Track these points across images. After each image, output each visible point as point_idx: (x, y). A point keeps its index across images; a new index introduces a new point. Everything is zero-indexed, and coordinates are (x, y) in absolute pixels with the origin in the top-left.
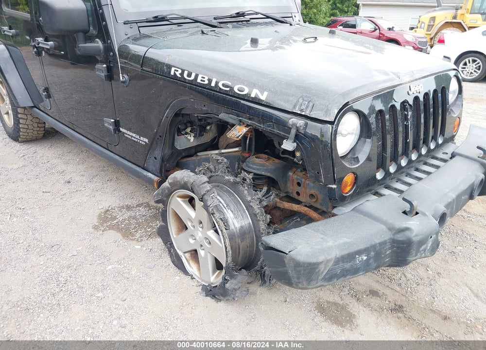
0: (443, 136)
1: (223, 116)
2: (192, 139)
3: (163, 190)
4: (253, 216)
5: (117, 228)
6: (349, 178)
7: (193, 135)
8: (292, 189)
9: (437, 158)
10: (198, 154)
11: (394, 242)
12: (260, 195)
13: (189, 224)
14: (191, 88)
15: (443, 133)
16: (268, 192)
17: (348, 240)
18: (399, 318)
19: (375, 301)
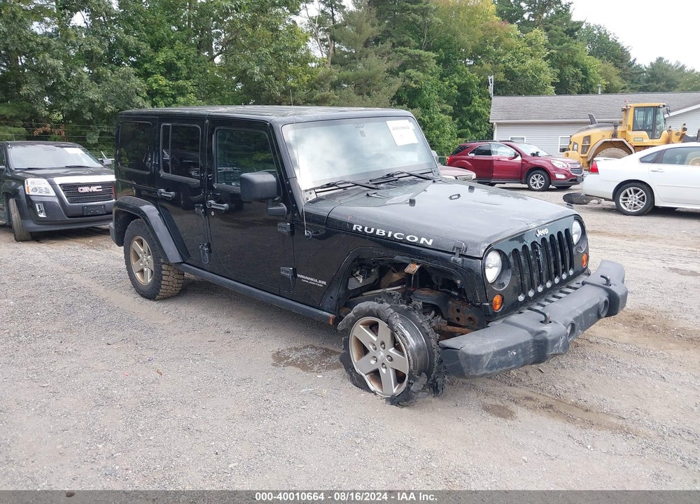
0: (573, 268)
1: (398, 258)
2: (361, 281)
3: (348, 319)
4: (426, 335)
5: (294, 364)
6: (497, 299)
7: (362, 276)
8: (453, 315)
9: (571, 288)
10: (363, 294)
11: (535, 342)
12: (429, 317)
13: (370, 347)
14: (371, 239)
15: (572, 266)
16: (435, 316)
17: (501, 340)
18: (549, 412)
19: (530, 403)
